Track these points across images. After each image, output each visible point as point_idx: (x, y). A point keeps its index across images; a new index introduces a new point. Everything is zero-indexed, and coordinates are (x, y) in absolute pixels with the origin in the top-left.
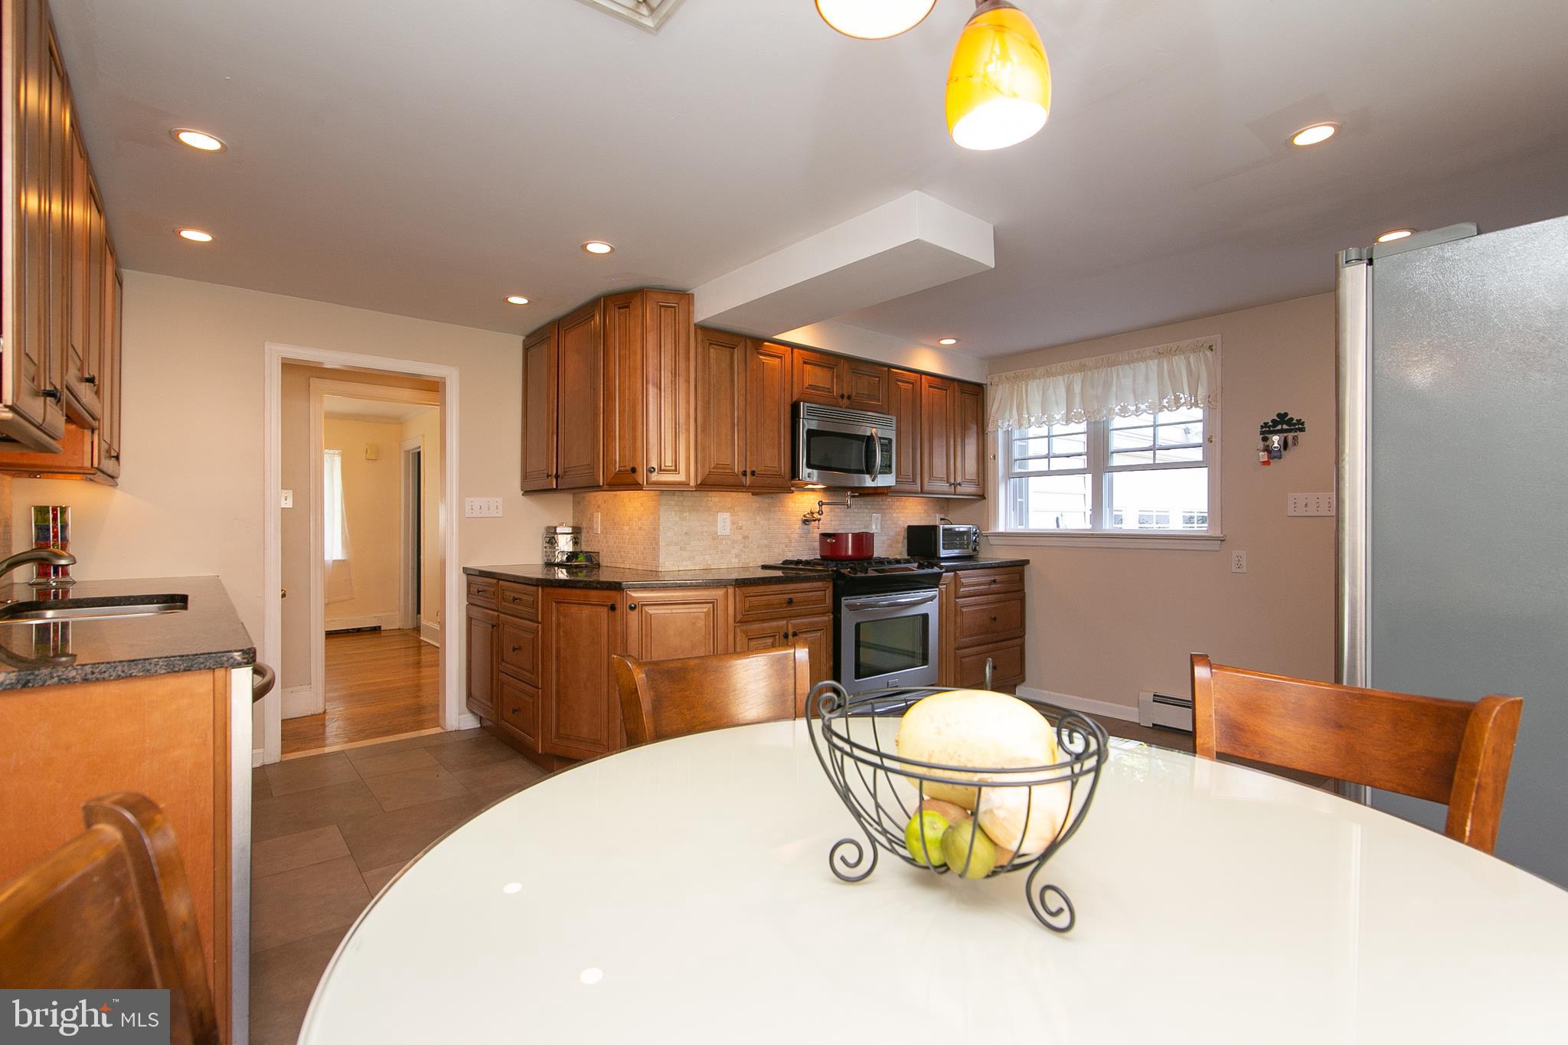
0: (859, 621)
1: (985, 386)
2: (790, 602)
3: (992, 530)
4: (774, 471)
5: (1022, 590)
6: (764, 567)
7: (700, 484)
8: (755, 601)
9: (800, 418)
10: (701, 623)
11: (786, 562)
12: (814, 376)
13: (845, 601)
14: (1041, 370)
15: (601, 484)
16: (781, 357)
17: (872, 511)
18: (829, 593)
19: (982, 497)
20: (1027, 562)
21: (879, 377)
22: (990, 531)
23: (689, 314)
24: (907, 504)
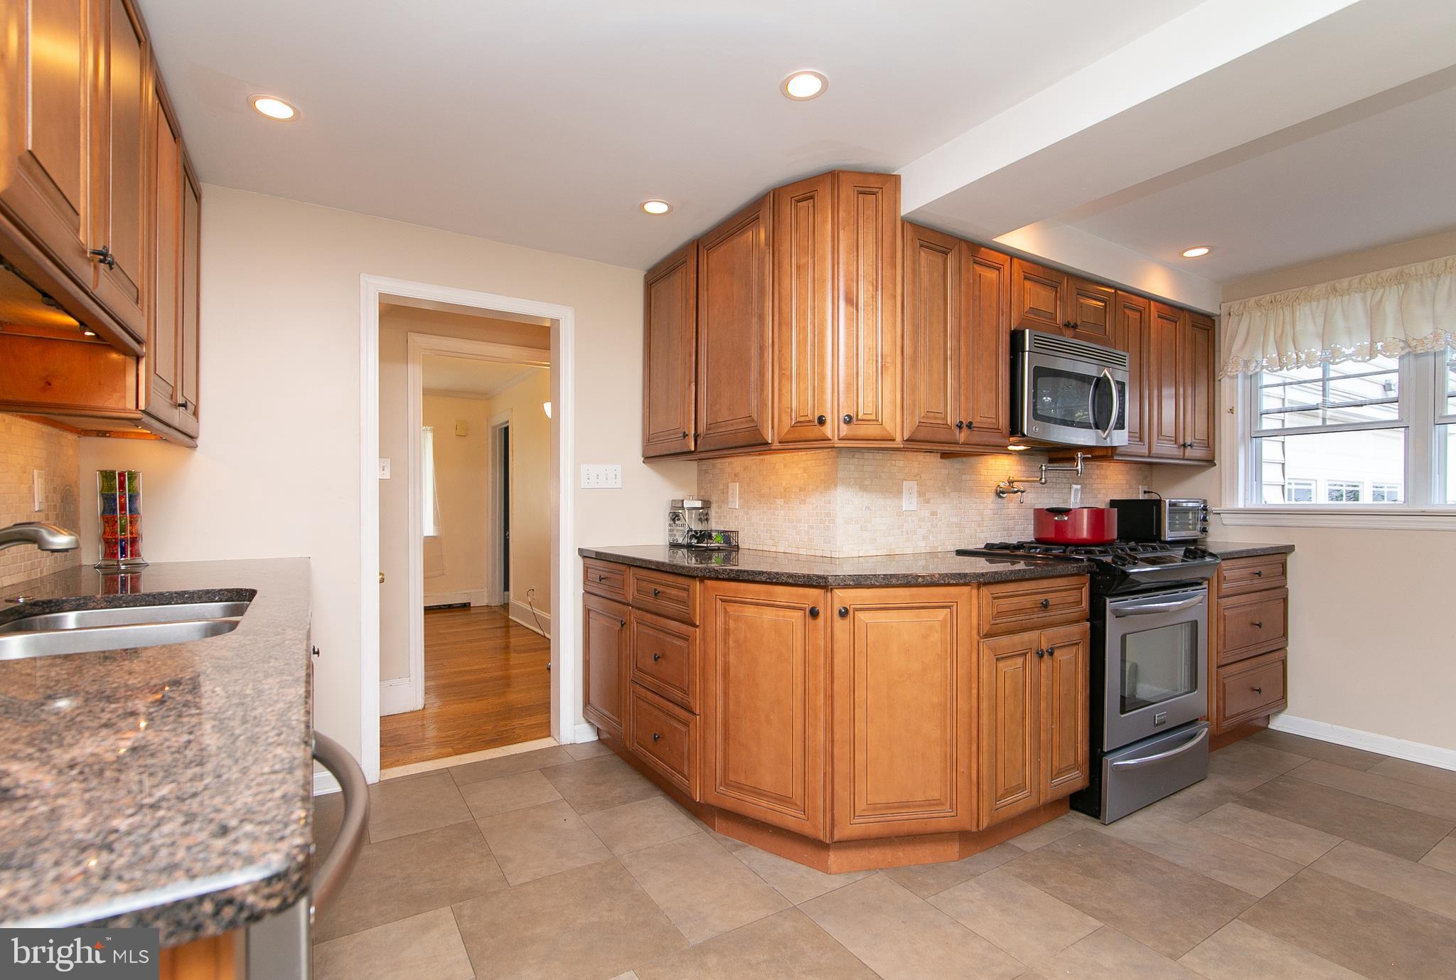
0: (1126, 631)
1: (1216, 318)
2: (1045, 606)
3: (1227, 505)
4: (991, 423)
5: (1283, 587)
6: (960, 553)
7: (908, 440)
8: (1005, 604)
9: (1023, 351)
10: (936, 637)
11: (988, 546)
12: (1038, 297)
13: (1111, 604)
14: (1319, 289)
15: (770, 442)
16: (999, 269)
17: (1071, 481)
18: (1085, 592)
19: (1210, 462)
20: (1291, 549)
21: (1105, 302)
22: (1223, 507)
23: (896, 202)
24: (1108, 473)
